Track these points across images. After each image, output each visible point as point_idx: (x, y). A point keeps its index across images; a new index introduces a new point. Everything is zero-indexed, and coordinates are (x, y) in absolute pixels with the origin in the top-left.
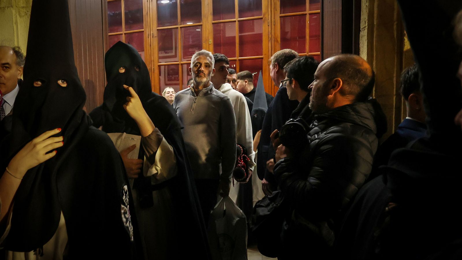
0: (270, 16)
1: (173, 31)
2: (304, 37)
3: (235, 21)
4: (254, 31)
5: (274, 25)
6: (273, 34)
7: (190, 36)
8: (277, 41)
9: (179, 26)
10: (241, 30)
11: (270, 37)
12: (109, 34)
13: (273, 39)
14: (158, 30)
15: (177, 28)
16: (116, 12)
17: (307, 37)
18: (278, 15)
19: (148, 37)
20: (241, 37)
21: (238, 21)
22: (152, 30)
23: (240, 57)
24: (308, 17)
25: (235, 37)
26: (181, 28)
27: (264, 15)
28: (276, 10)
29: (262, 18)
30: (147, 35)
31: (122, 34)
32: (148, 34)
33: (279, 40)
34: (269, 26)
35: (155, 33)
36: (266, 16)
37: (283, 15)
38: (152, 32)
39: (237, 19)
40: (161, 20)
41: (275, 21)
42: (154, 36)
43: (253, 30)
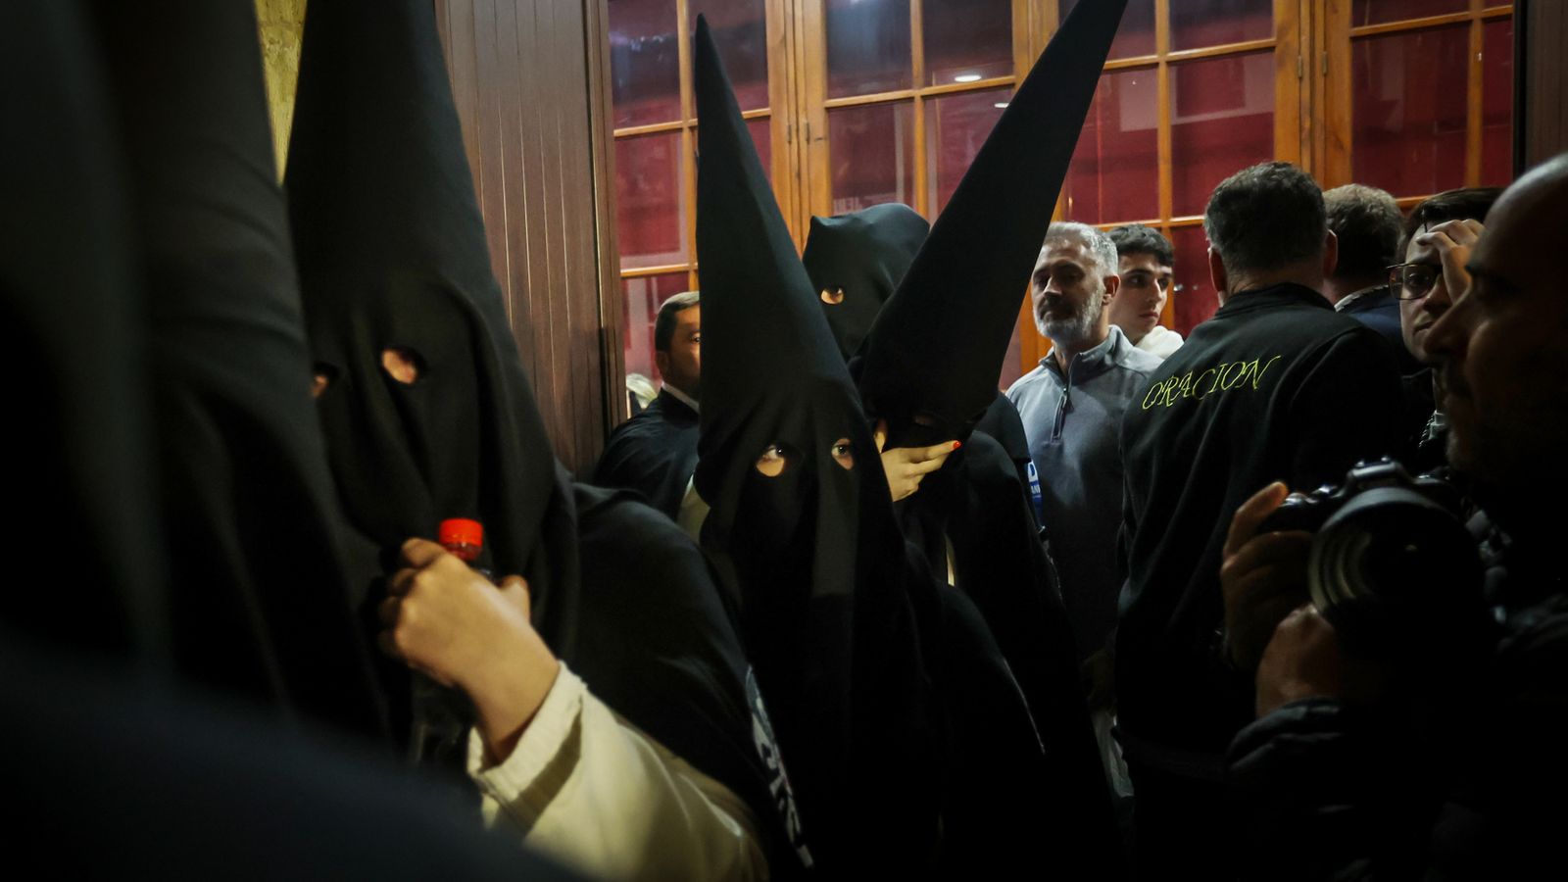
0: (1305, 38)
1: (898, 114)
2: (1460, 122)
3: (1155, 65)
4: (1242, 105)
5: (1325, 75)
6: (1320, 114)
7: (971, 133)
8: (1339, 145)
9: (917, 93)
10: (1185, 100)
11: (1307, 124)
12: (617, 132)
13: (1319, 135)
14: (829, 110)
15: (911, 99)
16: (655, 38)
17: (1475, 123)
18: (1344, 28)
19: (790, 142)
20: (1180, 134)
21: (1170, 63)
22: (806, 109)
23: (1175, 215)
24: (1476, 35)
25: (1151, 135)
26: (925, 98)
27: (1281, 36)
28: (1335, 11)
29: (1271, 49)
30: (785, 131)
31: (680, 130)
32: (790, 127)
33: (1347, 138)
34: (1301, 79)
35: (818, 123)
36: (1292, 37)
37: (1366, 29)
38: (803, 121)
39: (1164, 52)
40: (840, 67)
41: (1327, 60)
42: (813, 136)
43: (1236, 100)
